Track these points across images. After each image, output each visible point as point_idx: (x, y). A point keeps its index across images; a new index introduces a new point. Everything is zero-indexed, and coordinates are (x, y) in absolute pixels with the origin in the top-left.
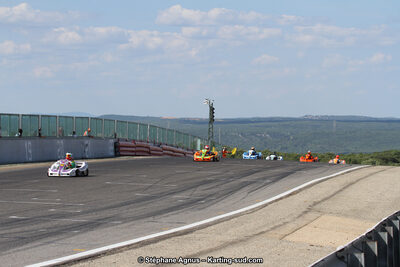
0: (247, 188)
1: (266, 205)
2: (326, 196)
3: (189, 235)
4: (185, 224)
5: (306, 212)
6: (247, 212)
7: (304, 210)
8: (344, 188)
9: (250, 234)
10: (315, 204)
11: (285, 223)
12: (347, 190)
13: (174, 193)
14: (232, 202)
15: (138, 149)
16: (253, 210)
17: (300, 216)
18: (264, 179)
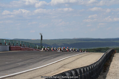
0: (44, 60)
1: (48, 66)
2: (69, 62)
3: (13, 77)
4: (15, 73)
5: (60, 68)
6: (40, 68)
7: (60, 67)
8: (76, 59)
9: (36, 76)
10: (64, 65)
11: (50, 72)
12: (77, 60)
13: (19, 62)
14: (36, 65)
15: (17, 48)
16: (42, 67)
17: (58, 69)
18: (51, 57)
